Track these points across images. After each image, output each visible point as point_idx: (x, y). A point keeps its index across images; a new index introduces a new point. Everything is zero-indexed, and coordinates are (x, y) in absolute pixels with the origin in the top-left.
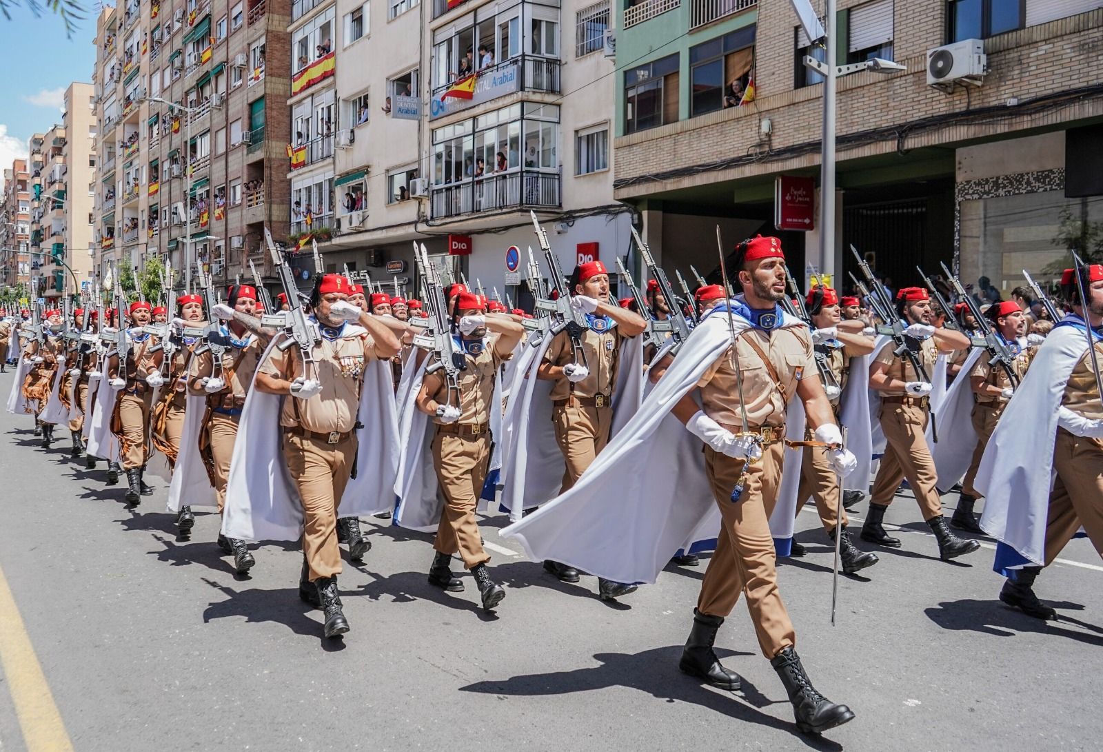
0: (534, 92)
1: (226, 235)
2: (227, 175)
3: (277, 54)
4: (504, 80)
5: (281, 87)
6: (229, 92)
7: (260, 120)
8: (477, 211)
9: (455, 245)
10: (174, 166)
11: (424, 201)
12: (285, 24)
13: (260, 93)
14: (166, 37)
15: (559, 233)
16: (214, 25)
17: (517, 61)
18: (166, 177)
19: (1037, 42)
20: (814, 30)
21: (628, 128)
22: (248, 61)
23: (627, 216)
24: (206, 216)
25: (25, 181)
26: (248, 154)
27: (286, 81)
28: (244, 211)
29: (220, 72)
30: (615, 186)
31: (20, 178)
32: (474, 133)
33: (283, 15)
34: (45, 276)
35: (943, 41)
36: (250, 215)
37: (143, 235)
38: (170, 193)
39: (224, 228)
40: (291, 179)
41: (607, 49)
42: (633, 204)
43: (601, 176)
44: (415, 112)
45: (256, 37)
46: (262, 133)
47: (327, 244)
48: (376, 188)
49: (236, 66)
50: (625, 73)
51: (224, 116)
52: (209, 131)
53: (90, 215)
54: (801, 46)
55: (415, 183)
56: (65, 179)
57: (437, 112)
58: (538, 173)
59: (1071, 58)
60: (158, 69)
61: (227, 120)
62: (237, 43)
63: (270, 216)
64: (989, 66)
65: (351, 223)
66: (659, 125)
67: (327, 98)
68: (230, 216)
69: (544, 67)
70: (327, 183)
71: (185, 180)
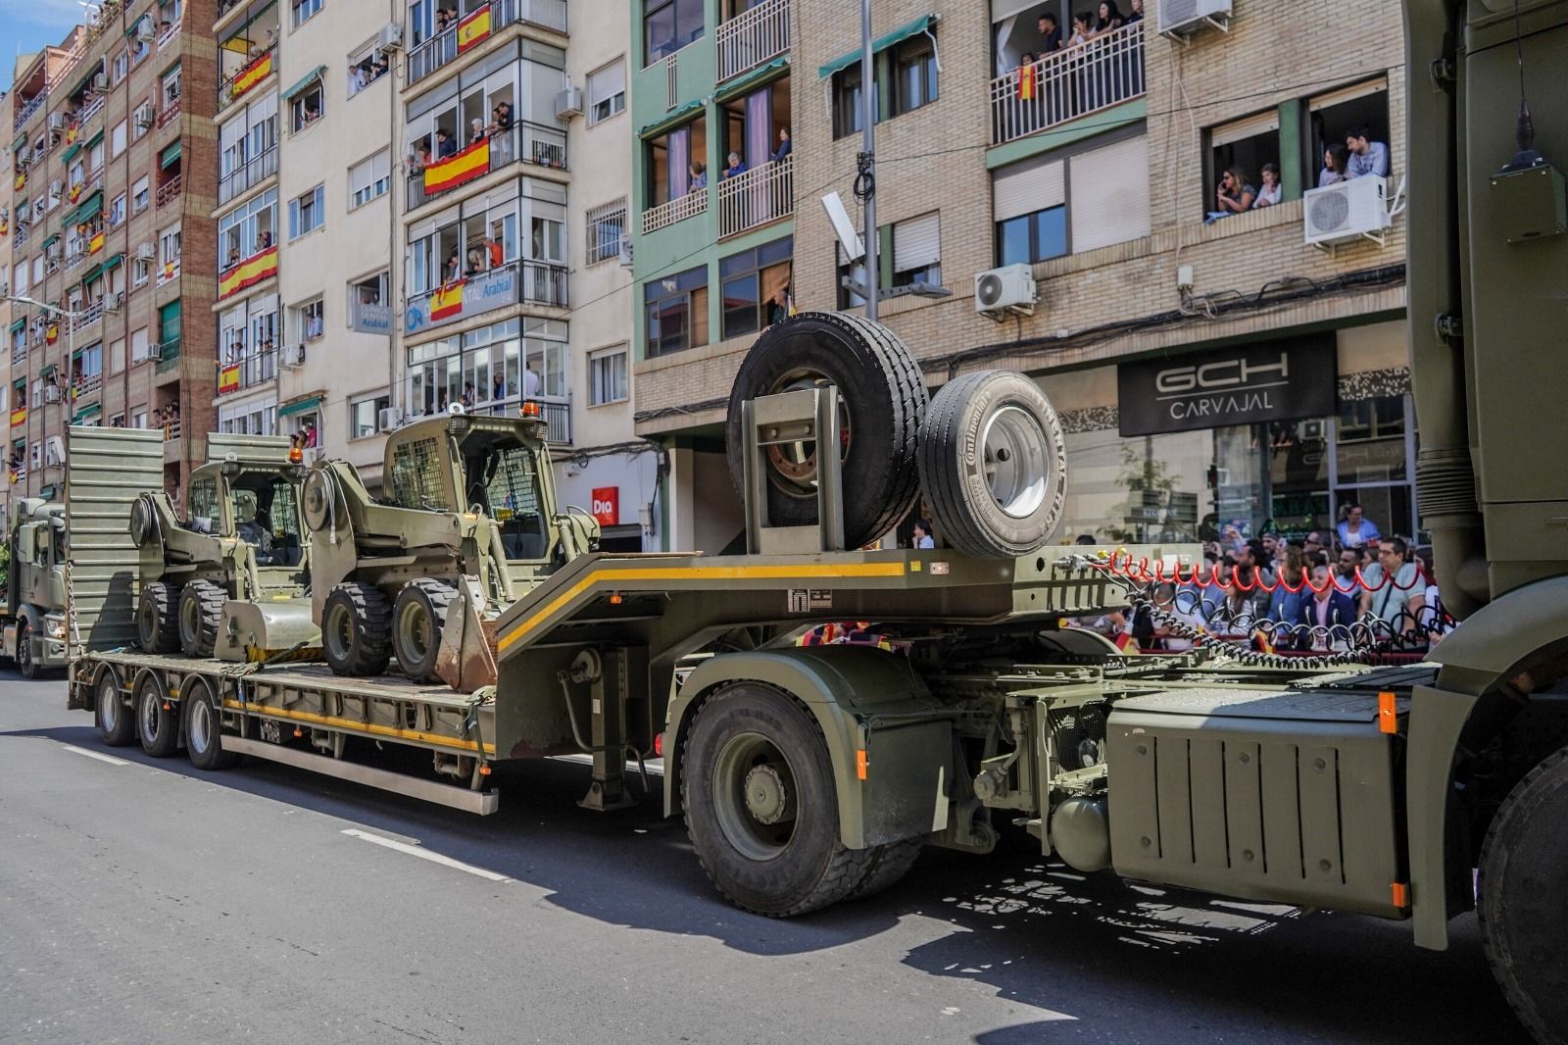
0: (536, 305)
2: (126, 400)
3: (198, 246)
4: (498, 289)
5: (202, 287)
6: (130, 292)
7: (173, 329)
10: (49, 387)
12: (208, 207)
13: (174, 294)
14: (37, 218)
15: (570, 475)
16: (107, 205)
17: (514, 266)
18: (37, 402)
19: (1084, 270)
20: (853, 248)
21: (651, 351)
22: (156, 253)
23: (652, 454)
26: (156, 373)
27: (212, 280)
29: (117, 266)
30: (636, 419)
32: (461, 353)
33: (208, 196)
35: (991, 264)
38: (43, 424)
40: (218, 407)
41: (624, 257)
42: (659, 440)
43: (620, 407)
44: (385, 325)
45: (167, 222)
46: (178, 347)
48: (334, 421)
49: (139, 258)
50: (645, 285)
51: (123, 323)
52: (100, 342)
54: (842, 263)
55: (386, 414)
57: (415, 324)
58: (543, 402)
59: (1118, 288)
60: (26, 258)
61: (127, 329)
62: (141, 230)
63: (189, 454)
64: (1038, 293)
66: (685, 347)
67: (266, 305)
69: (548, 274)
70: (268, 412)
71: (65, 407)
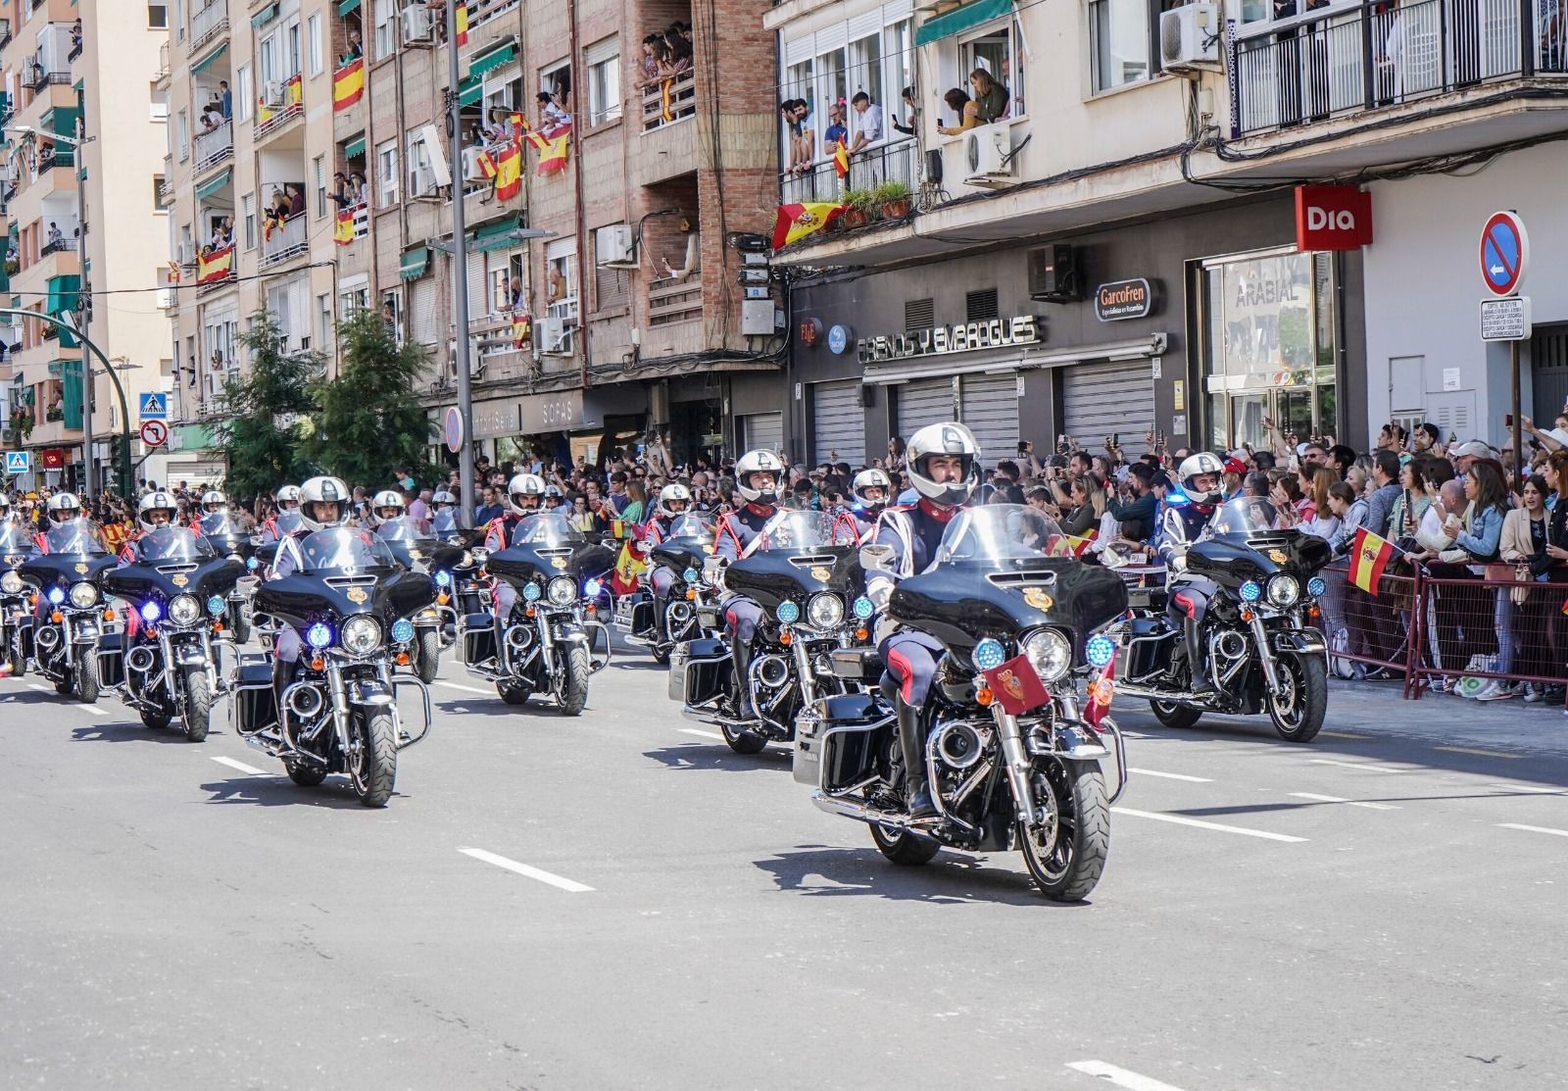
1: (581, 221)
2: (574, 29)
8: (1382, 103)
9: (1320, 218)
10: (410, 10)
11: (1208, 80)
18: (384, 48)
24: (514, 162)
28: (635, 144)
34: (28, 381)
36: (652, 155)
37: (321, 231)
38: (400, 97)
39: (572, 199)
40: (778, 31)
47: (901, 234)
48: (1049, 50)
53: (159, 182)
55: (1173, 22)
56: (78, 70)
63: (717, 153)
65: (974, 163)
68: (589, 162)
70: (892, 34)
71: (444, 51)
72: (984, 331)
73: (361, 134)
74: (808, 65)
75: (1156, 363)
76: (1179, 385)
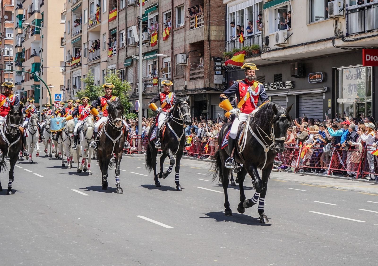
1: (172, 53)
2: (173, 2)
9: (369, 58)
11: (340, 20)
18: (123, 6)
24: (156, 36)
25: (10, 12)
28: (187, 33)
31: (7, 9)
34: (25, 90)
36: (192, 36)
37: (104, 54)
38: (126, 19)
39: (170, 47)
40: (226, 4)
47: (257, 58)
53: (62, 39)
55: (332, 5)
56: (42, 9)
63: (209, 36)
65: (277, 40)
68: (175, 37)
70: (256, 6)
71: (138, 7)
72: (278, 85)
73: (116, 28)
74: (234, 13)
75: (324, 95)
76: (330, 101)
